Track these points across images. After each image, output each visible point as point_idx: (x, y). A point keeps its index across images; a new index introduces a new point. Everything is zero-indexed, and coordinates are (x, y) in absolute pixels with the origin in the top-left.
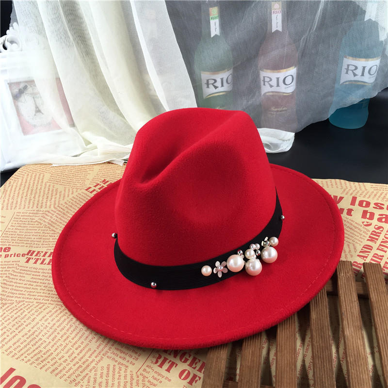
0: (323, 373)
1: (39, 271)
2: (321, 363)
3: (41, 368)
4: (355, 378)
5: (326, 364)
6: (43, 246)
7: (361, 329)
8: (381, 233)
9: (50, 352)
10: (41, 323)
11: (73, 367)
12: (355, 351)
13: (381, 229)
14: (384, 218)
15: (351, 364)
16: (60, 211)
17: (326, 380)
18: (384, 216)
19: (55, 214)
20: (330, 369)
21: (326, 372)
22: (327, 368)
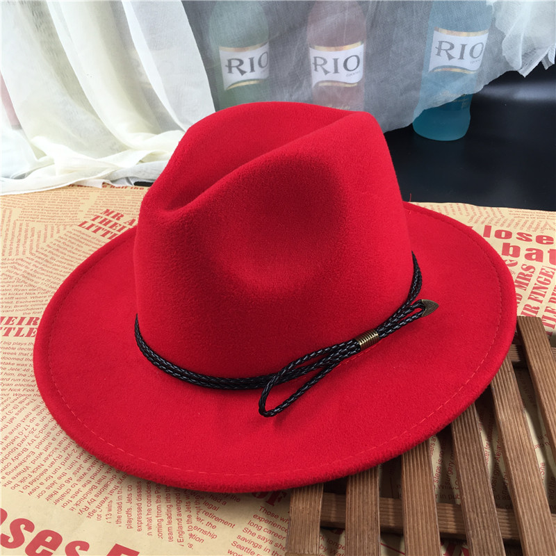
0: (473, 476)
1: (14, 346)
2: (468, 462)
3: (29, 494)
4: (520, 482)
5: (476, 463)
6: (17, 308)
7: (522, 411)
8: (531, 276)
9: (43, 468)
10: (23, 425)
11: (82, 489)
12: (517, 442)
13: (532, 270)
14: (534, 254)
15: (512, 461)
16: (40, 258)
17: (478, 487)
18: (534, 251)
19: (33, 263)
20: (482, 471)
21: (476, 475)
22: (477, 470)
